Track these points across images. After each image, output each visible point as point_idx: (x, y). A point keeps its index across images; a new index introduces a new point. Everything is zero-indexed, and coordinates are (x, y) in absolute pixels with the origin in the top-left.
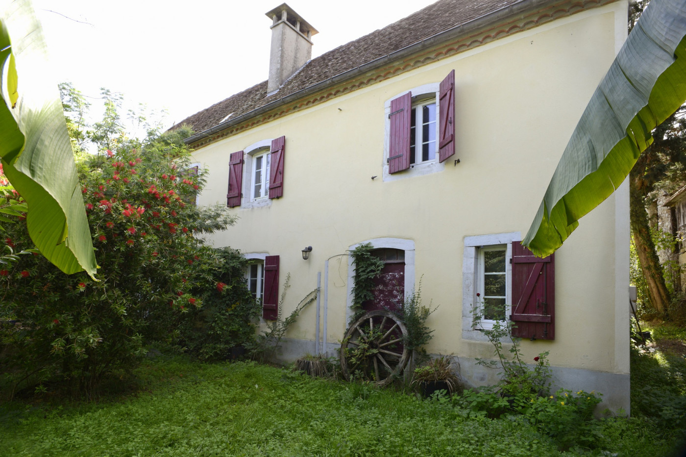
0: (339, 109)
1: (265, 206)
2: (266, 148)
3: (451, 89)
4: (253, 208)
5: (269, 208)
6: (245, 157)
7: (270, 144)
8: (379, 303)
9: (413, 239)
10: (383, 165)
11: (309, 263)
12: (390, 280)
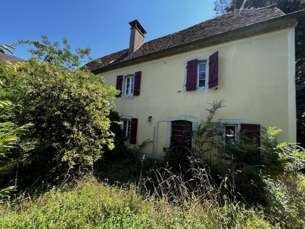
0: (165, 63)
1: (131, 98)
2: (133, 75)
3: (217, 59)
4: (126, 98)
5: (133, 99)
6: (123, 78)
7: (134, 74)
8: (179, 141)
9: (196, 118)
10: (183, 87)
11: (150, 123)
12: (184, 133)
